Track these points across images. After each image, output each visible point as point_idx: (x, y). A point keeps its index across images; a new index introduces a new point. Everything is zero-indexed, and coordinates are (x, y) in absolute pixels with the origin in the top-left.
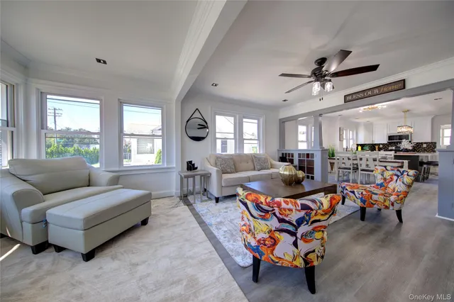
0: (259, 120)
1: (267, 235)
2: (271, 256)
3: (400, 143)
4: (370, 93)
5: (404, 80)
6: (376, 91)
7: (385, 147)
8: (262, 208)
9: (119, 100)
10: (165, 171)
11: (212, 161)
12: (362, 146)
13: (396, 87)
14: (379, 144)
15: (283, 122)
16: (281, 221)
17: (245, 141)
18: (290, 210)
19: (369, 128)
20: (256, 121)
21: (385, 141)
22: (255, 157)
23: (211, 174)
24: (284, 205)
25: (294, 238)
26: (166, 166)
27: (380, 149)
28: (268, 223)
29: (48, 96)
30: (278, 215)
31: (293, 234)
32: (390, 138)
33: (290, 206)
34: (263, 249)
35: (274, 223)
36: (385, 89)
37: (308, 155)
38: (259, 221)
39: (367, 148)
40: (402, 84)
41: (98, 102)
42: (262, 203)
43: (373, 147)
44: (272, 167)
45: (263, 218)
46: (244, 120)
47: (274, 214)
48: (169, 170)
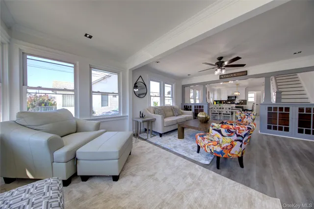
0: (172, 85)
1: (229, 144)
2: (229, 154)
3: (235, 100)
4: (232, 75)
5: (247, 71)
6: (235, 75)
7: (226, 102)
8: (231, 131)
9: (90, 65)
10: (123, 118)
11: (152, 111)
12: (216, 101)
13: (244, 74)
14: (223, 101)
15: (184, 87)
16: (238, 136)
17: (166, 98)
18: (243, 130)
19: (219, 91)
20: (170, 86)
21: (226, 99)
22: (174, 108)
23: (155, 119)
24: (241, 128)
25: (241, 143)
26: (122, 115)
27: (224, 103)
28: (231, 138)
29: (28, 57)
30: (237, 133)
31: (241, 141)
32: (229, 97)
33: (244, 129)
34: (225, 151)
35: (235, 137)
36: (239, 74)
37: (200, 106)
38: (227, 138)
39: (218, 102)
40: (245, 73)
41: (73, 65)
42: (231, 129)
43: (221, 102)
44: (182, 114)
45: (229, 136)
46: (166, 85)
47: (236, 133)
48: (124, 118)
